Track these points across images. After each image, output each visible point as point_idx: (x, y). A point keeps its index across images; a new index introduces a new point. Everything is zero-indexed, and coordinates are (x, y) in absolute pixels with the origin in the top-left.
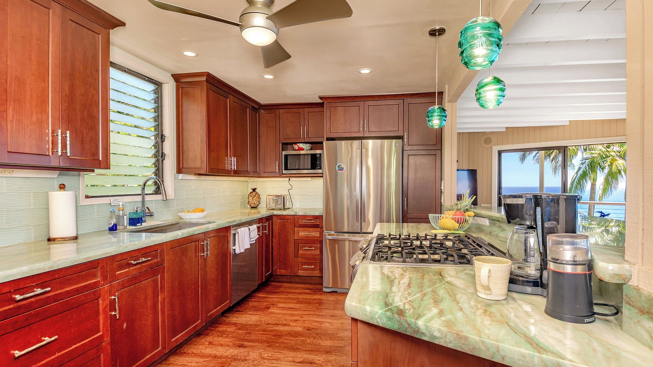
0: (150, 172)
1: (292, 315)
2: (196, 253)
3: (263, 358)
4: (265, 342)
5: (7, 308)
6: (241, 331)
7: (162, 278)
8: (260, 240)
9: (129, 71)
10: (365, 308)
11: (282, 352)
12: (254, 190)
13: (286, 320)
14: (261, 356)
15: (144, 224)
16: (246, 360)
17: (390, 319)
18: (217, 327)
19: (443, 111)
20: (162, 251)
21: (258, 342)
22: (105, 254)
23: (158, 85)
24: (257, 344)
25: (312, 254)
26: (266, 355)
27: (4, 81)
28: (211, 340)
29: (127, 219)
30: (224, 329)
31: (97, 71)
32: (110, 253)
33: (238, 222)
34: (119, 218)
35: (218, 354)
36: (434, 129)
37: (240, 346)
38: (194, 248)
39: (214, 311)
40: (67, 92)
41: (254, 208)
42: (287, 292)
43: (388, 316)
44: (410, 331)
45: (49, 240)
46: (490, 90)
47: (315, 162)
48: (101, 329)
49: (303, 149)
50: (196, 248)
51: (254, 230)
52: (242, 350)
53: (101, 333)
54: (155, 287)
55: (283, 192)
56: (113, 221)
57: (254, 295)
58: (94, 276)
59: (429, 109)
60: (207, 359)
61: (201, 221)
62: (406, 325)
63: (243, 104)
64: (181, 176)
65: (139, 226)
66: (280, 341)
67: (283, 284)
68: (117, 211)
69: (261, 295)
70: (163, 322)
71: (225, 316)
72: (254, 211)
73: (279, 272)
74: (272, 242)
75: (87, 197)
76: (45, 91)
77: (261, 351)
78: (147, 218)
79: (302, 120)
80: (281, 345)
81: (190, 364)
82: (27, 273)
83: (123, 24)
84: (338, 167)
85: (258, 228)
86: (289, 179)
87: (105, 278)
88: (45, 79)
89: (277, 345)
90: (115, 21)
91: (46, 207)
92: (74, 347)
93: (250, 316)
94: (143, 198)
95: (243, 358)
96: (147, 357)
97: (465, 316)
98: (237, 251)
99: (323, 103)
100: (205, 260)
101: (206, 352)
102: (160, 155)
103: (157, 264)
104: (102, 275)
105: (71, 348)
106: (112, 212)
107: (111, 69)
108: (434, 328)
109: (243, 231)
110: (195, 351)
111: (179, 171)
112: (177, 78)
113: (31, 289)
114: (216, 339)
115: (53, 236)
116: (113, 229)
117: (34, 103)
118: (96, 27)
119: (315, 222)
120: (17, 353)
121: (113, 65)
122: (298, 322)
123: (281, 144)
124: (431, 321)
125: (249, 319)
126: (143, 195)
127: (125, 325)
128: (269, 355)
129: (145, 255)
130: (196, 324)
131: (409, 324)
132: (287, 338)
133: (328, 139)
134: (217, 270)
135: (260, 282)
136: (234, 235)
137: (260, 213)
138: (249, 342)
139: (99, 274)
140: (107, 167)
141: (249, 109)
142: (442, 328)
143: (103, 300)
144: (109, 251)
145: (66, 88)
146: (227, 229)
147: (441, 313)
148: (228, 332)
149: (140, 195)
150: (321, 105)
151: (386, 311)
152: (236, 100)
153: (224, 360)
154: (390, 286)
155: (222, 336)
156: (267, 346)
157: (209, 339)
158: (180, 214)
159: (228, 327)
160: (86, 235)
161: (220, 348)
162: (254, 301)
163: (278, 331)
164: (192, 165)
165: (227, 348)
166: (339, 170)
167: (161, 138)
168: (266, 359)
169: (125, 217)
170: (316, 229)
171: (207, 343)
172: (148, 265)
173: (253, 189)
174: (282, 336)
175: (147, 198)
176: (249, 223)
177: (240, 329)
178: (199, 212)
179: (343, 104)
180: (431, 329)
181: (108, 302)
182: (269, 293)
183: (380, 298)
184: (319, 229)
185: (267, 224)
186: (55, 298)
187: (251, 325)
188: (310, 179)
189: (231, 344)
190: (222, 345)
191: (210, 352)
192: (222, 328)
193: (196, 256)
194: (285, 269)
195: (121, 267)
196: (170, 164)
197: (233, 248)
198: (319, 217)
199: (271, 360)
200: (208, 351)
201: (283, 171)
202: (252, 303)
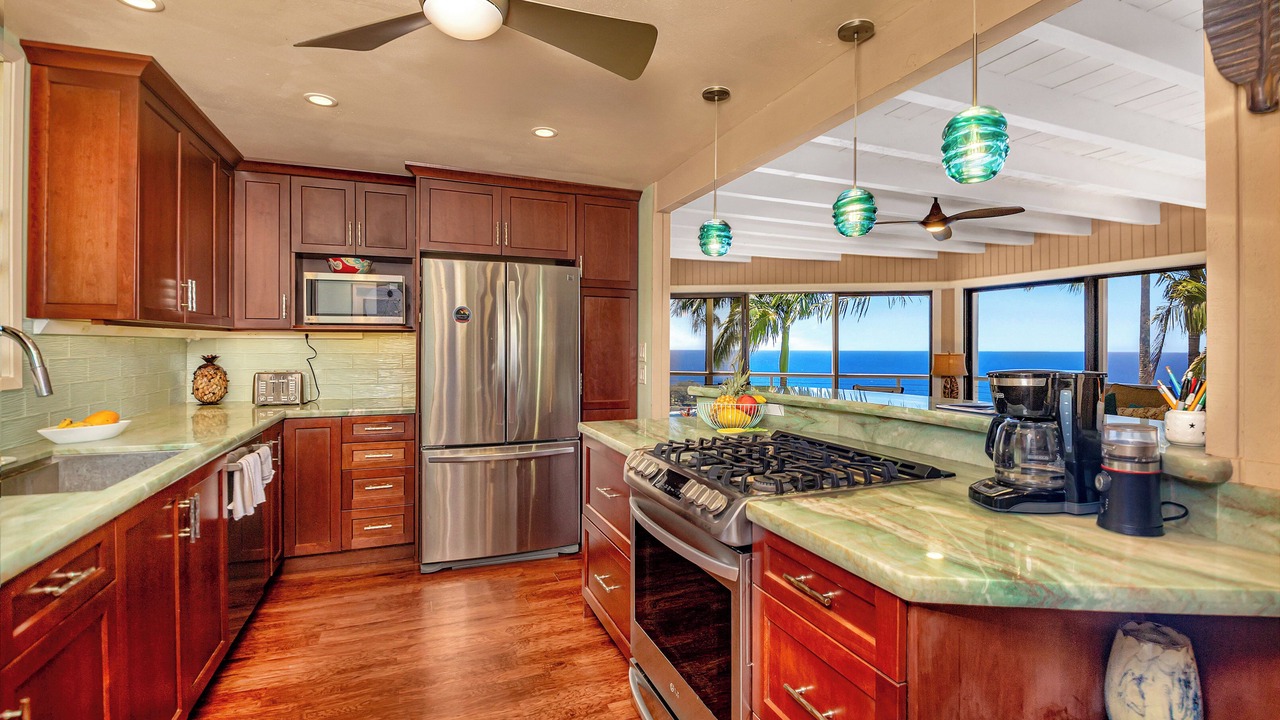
1: (389, 638)
6: (282, 707)
12: (210, 361)
13: (380, 652)
17: (1010, 590)
25: (385, 499)
33: (238, 442)
39: (200, 676)
41: (212, 403)
49: (353, 271)
51: (267, 456)
62: (1044, 594)
64: (40, 325)
66: (401, 700)
72: (211, 411)
73: (300, 548)
79: (350, 207)
86: (307, 336)
89: (400, 712)
98: (238, 515)
99: (414, 178)
111: (32, 310)
119: (394, 428)
122: (410, 650)
123: (293, 255)
125: (283, 673)
132: (413, 690)
135: (267, 579)
136: (232, 474)
141: (217, 168)
150: (410, 182)
152: (193, 139)
159: (239, 706)
162: (269, 627)
163: (380, 681)
170: (394, 444)
173: (205, 358)
174: (398, 689)
177: (274, 702)
184: (402, 444)
185: (279, 442)
194: (317, 540)
196: (10, 291)
197: (230, 507)
198: (404, 419)
201: (305, 316)
202: (263, 634)
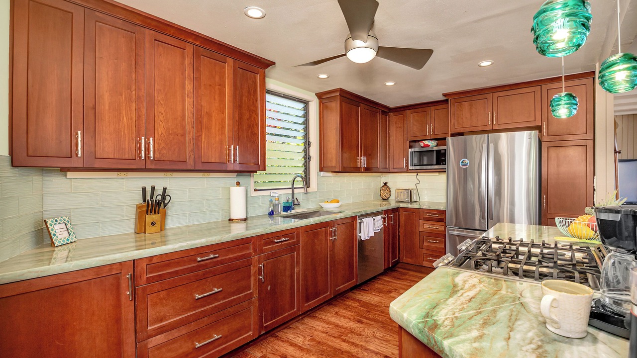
0: (301, 171)
2: (326, 236)
3: (375, 337)
4: (381, 322)
5: (192, 265)
6: (362, 308)
7: (298, 254)
8: (386, 229)
9: (284, 96)
10: (402, 315)
11: (393, 335)
12: (385, 184)
14: (373, 335)
15: (293, 211)
16: (360, 335)
17: (421, 331)
18: (345, 301)
19: (571, 98)
20: (298, 235)
21: (375, 321)
22: (255, 233)
23: (306, 103)
24: (373, 323)
25: (436, 247)
26: (378, 334)
27: (199, 116)
28: (338, 311)
29: (281, 207)
30: (350, 303)
31: (257, 101)
32: (259, 233)
33: (363, 213)
34: (275, 205)
35: (340, 324)
36: (562, 119)
37: (359, 321)
38: (324, 233)
39: (341, 287)
40: (237, 118)
41: (385, 200)
42: (411, 280)
43: (420, 328)
44: (437, 349)
45: (230, 220)
46: (620, 70)
47: (441, 158)
48: (252, 288)
49: (428, 146)
50: (326, 232)
51: (379, 220)
52: (359, 325)
53: (251, 291)
54: (293, 261)
55: (411, 186)
56: (271, 208)
57: (381, 277)
58: (248, 248)
59: (554, 97)
60: (330, 326)
61: (335, 210)
62: (433, 342)
63: (374, 109)
64: (322, 173)
65: (289, 213)
67: (410, 272)
68: (274, 201)
69: (386, 279)
70: (298, 289)
71: (353, 293)
72: (385, 203)
73: (405, 260)
74: (399, 232)
75: (255, 190)
76: (223, 120)
77: (375, 330)
78: (296, 207)
79: (428, 118)
80: (394, 329)
81: (317, 327)
82: (204, 243)
83: (274, 63)
84: (462, 162)
85: (384, 218)
86: (417, 174)
87: (255, 250)
88: (223, 112)
89: (390, 327)
90: (268, 62)
91: (228, 197)
92: (233, 298)
93: (373, 296)
94: (293, 191)
95: (358, 332)
96: (286, 315)
97: (506, 348)
98: (363, 238)
99: (447, 100)
100: (333, 242)
101: (331, 320)
102: (308, 157)
103: (294, 244)
104: (254, 248)
105: (231, 299)
106: (271, 201)
107: (267, 95)
108: (457, 352)
109: (367, 221)
110: (323, 317)
111: (321, 169)
112: (320, 96)
113: (208, 254)
114: (341, 310)
115: (232, 217)
116: (271, 214)
117: (217, 129)
118: (255, 68)
119: (439, 216)
120: (198, 296)
121: (269, 92)
123: (408, 142)
124: (459, 344)
125: (372, 299)
126: (293, 188)
127: (269, 287)
128: (381, 336)
129: (284, 236)
130: (325, 295)
131: (435, 342)
133: (453, 135)
134: (344, 252)
135: (386, 267)
136: (360, 223)
137: (390, 204)
138: (367, 319)
139: (251, 247)
140: (264, 169)
141: (379, 114)
142: (464, 355)
143: (254, 267)
144: (258, 231)
145: (237, 116)
146: (354, 218)
147: (480, 338)
148: (352, 306)
149: (291, 188)
150: (445, 102)
151: (419, 323)
152: (367, 107)
153: (344, 330)
154: (448, 296)
155: (346, 309)
156: (381, 327)
157: (336, 309)
158: (321, 204)
159: (353, 303)
160: (253, 218)
161: (343, 320)
162: (381, 284)
164: (330, 165)
165: (348, 321)
166: (463, 165)
167: (307, 144)
168: (377, 338)
169: (279, 205)
170: (440, 223)
171: (334, 313)
172: (287, 244)
175: (296, 191)
176: (376, 214)
177: (362, 306)
178: (335, 202)
179: (469, 99)
180: (454, 353)
181: (256, 268)
182: (395, 278)
183: (427, 307)
184: (443, 224)
185: (393, 216)
186: (222, 262)
187: (372, 304)
188: (437, 174)
189: (352, 318)
190: (344, 317)
191: (334, 321)
192: (349, 303)
193: (326, 240)
194: (411, 258)
195: (267, 244)
196: (314, 164)
197: (360, 235)
198: (443, 212)
199: (381, 340)
200: (333, 319)
201: (410, 167)
202: (378, 285)
